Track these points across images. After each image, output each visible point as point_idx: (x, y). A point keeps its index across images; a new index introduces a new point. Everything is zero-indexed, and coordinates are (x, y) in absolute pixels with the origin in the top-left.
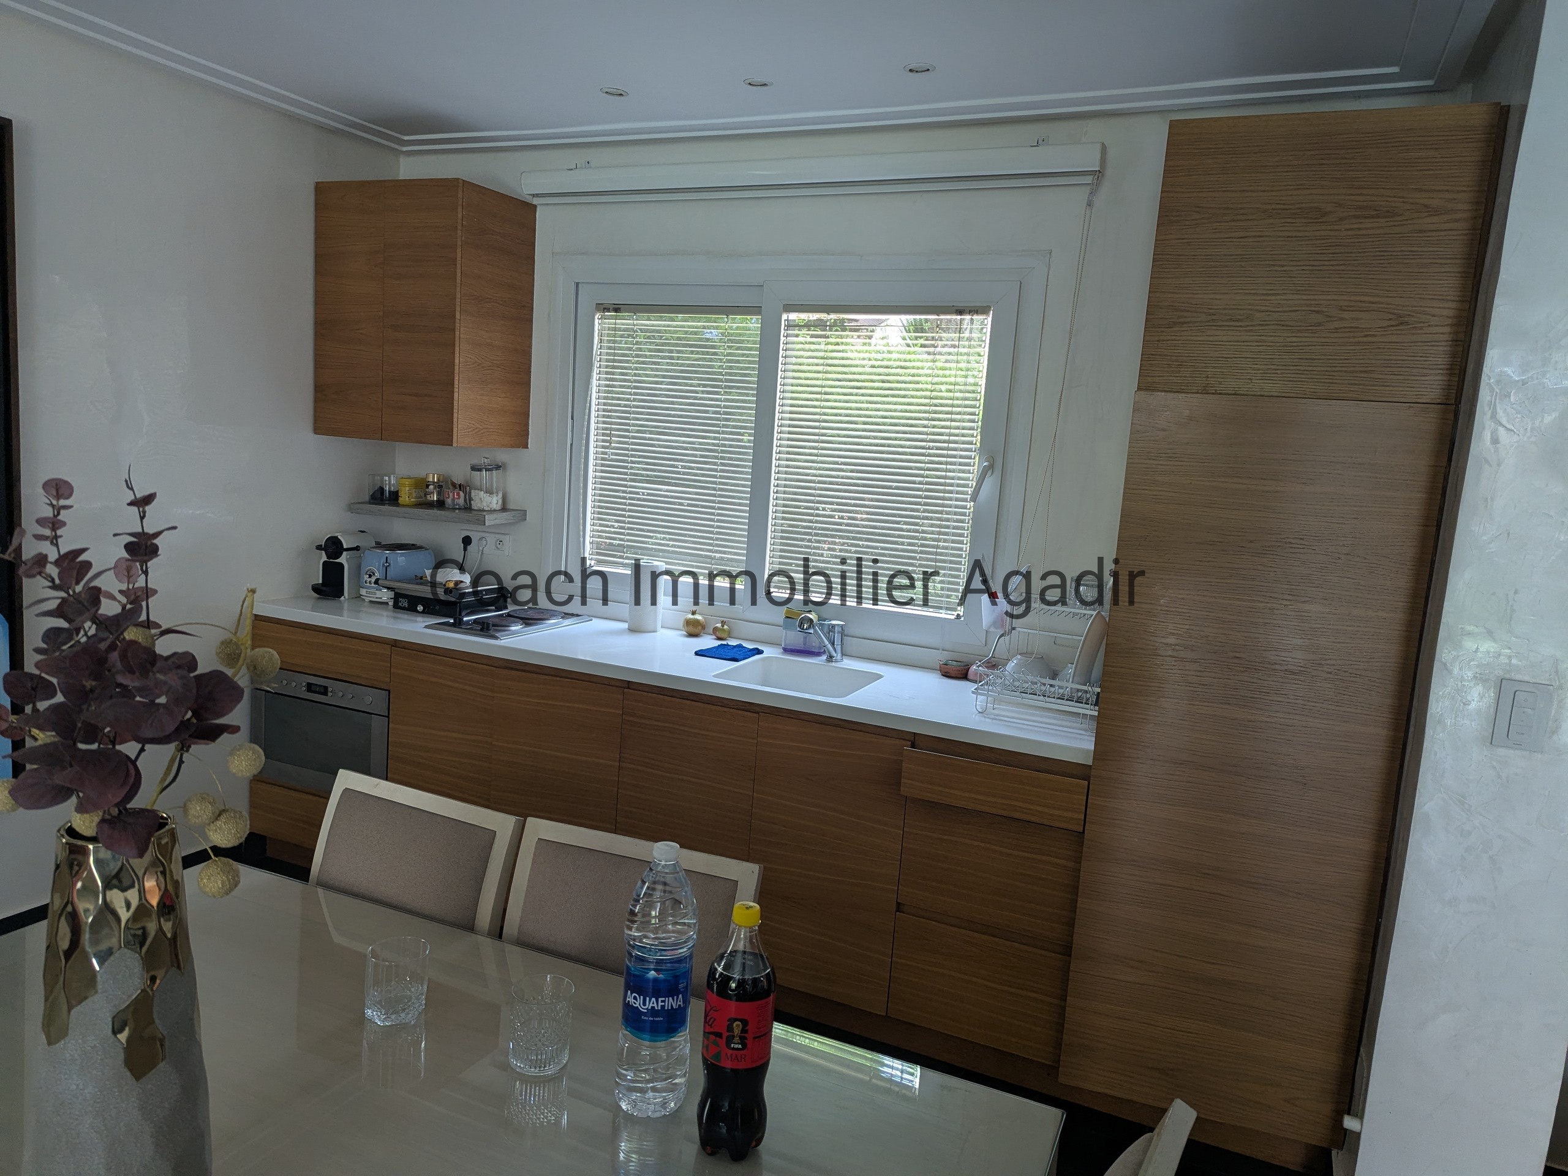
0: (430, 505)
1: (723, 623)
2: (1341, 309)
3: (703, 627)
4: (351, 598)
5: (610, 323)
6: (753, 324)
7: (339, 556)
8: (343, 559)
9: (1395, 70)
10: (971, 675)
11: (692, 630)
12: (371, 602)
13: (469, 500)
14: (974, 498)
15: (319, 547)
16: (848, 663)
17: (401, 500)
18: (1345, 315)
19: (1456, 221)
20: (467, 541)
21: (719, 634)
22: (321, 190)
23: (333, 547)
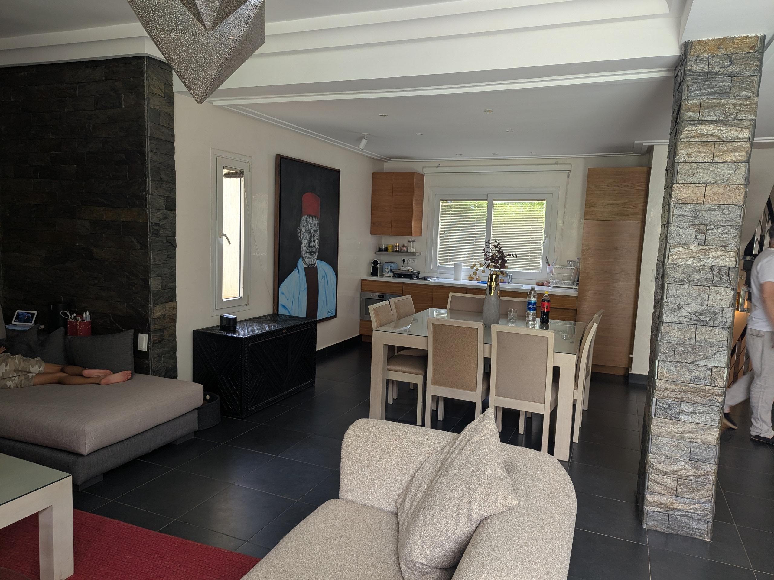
0: (396, 251)
1: (479, 277)
2: (622, 204)
3: (474, 278)
4: (380, 275)
5: (444, 204)
6: (485, 204)
7: (377, 265)
8: (378, 266)
9: (632, 153)
10: (544, 285)
11: (471, 279)
12: (385, 276)
13: (408, 250)
14: (543, 244)
15: (372, 263)
16: (513, 284)
17: (388, 251)
18: (624, 205)
19: (642, 188)
20: (404, 261)
21: (478, 280)
22: (374, 174)
23: (375, 263)
